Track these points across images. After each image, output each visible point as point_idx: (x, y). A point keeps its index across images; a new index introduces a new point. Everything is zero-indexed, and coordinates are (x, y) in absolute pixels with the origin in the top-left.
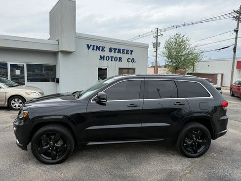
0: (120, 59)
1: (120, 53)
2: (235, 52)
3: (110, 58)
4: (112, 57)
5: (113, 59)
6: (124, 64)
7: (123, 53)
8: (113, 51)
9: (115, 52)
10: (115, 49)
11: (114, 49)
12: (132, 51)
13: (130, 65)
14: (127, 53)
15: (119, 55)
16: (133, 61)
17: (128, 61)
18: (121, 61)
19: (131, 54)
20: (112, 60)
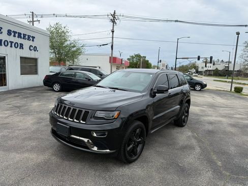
0: (22, 46)
1: (21, 38)
2: (112, 49)
3: (10, 44)
4: (12, 42)
5: (13, 44)
6: (26, 53)
7: (24, 38)
8: (13, 34)
9: (14, 36)
10: (15, 32)
11: (13, 32)
12: (33, 38)
13: (32, 55)
14: (29, 39)
15: (20, 41)
16: (35, 49)
17: (30, 49)
18: (23, 49)
19: (33, 41)
20: (11, 46)
